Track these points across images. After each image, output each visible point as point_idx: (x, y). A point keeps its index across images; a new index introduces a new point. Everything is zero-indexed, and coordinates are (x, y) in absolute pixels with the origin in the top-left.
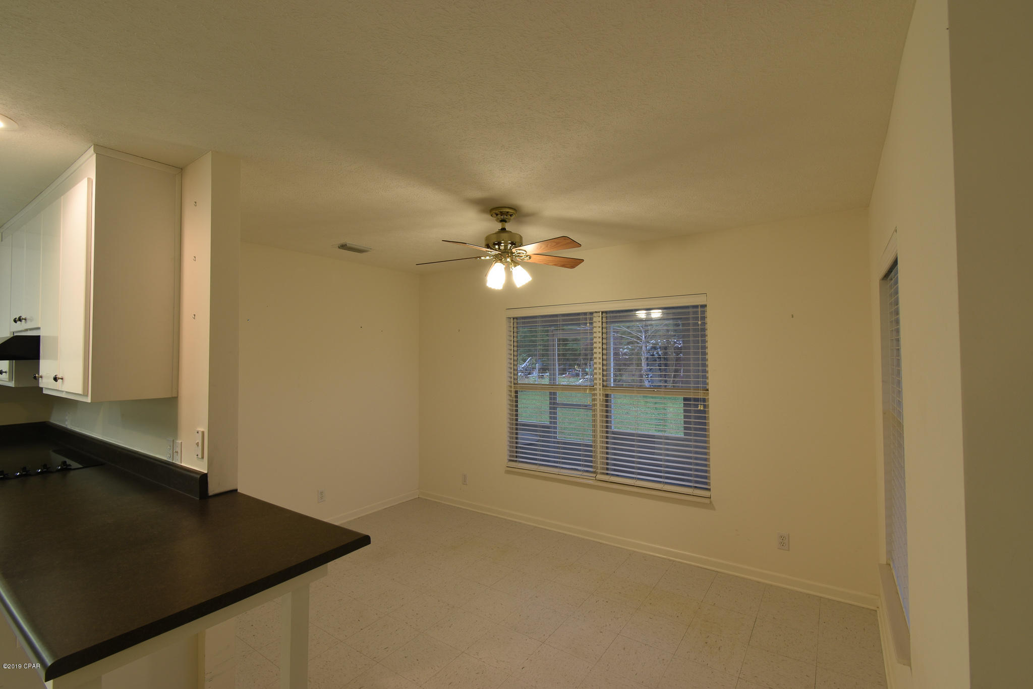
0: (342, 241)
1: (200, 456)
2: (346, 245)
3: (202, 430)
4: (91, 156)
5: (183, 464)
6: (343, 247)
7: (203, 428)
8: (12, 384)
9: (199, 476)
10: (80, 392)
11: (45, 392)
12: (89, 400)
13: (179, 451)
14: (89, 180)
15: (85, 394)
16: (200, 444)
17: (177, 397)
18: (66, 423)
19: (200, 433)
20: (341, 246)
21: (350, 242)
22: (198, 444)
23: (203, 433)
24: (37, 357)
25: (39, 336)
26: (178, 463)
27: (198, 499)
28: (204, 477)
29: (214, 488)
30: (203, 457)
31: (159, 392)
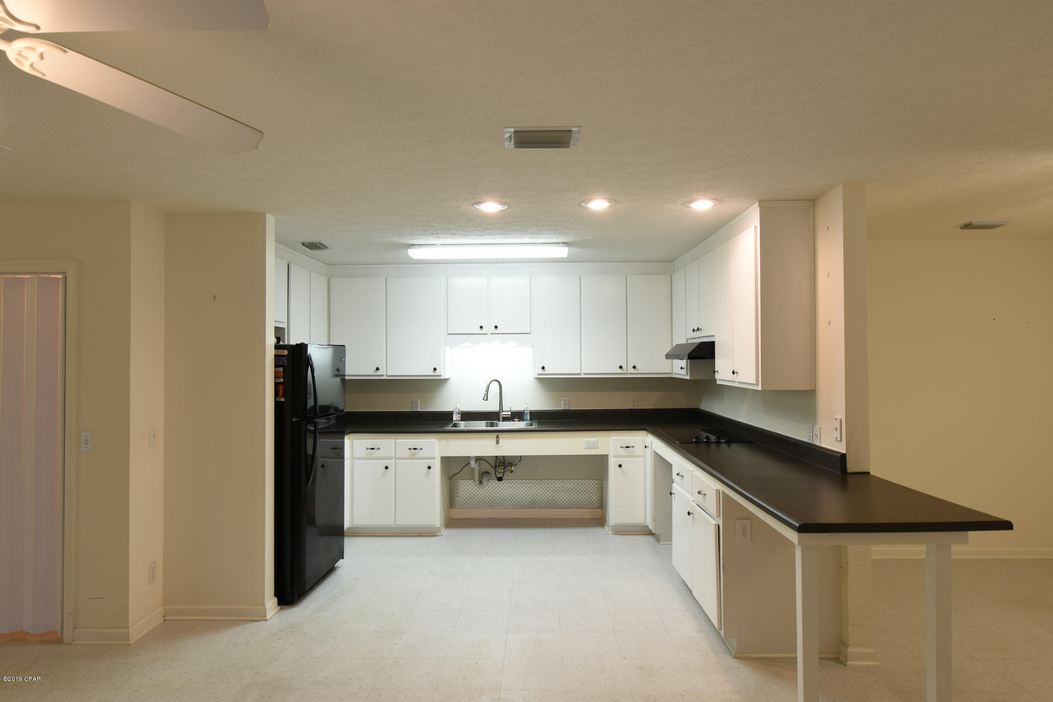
0: (966, 220)
1: (839, 439)
2: (971, 224)
3: (840, 417)
4: (756, 208)
5: (822, 445)
6: (967, 226)
7: (841, 415)
8: (688, 377)
9: (839, 455)
10: (754, 382)
11: (718, 382)
12: (759, 388)
13: (819, 435)
14: (756, 227)
15: (757, 384)
16: (839, 429)
17: (815, 390)
18: (715, 410)
19: (838, 421)
20: (964, 226)
21: (975, 220)
22: (836, 429)
23: (841, 420)
24: (714, 358)
25: (714, 342)
26: (818, 444)
27: (840, 473)
28: (843, 456)
29: (851, 468)
30: (841, 441)
31: (801, 385)
